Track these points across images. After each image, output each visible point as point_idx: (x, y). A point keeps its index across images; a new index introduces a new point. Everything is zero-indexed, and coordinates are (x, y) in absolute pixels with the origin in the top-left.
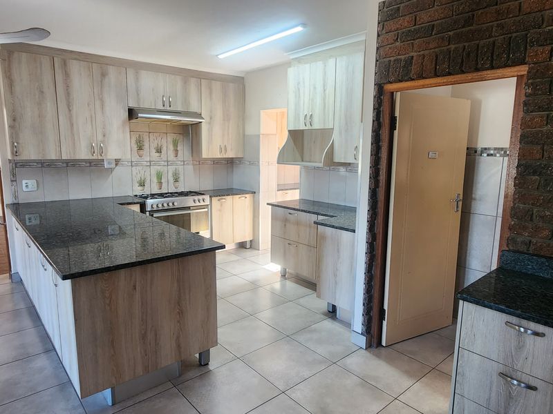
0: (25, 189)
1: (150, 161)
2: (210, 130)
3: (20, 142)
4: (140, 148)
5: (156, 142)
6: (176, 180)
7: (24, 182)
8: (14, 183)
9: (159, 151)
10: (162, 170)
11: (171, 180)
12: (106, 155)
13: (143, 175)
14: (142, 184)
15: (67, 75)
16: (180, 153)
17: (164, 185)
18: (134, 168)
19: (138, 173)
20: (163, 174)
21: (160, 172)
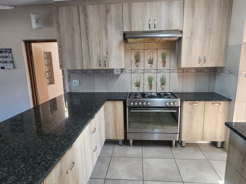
0: (74, 85)
1: (144, 70)
2: (190, 44)
3: (63, 59)
4: (137, 61)
5: (149, 56)
6: (163, 84)
7: (74, 81)
8: (70, 81)
9: (151, 62)
10: (152, 76)
11: (159, 83)
12: (108, 66)
13: (138, 79)
14: (138, 85)
15: (86, 16)
16: (167, 64)
17: (154, 87)
18: (133, 74)
19: (135, 77)
20: (153, 78)
21: (151, 77)
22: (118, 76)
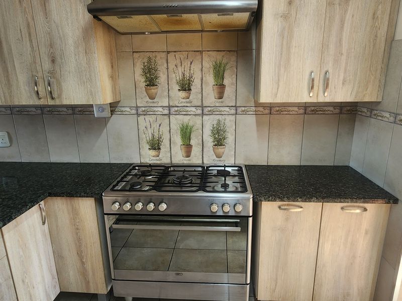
1: (169, 107)
2: (286, 35)
4: (151, 82)
5: (180, 70)
6: (219, 142)
9: (186, 86)
10: (191, 124)
11: (209, 141)
12: (60, 96)
13: (156, 130)
14: (155, 145)
16: (229, 91)
17: (196, 151)
18: (141, 118)
19: (148, 126)
20: (193, 129)
21: (187, 126)
22: (104, 121)
